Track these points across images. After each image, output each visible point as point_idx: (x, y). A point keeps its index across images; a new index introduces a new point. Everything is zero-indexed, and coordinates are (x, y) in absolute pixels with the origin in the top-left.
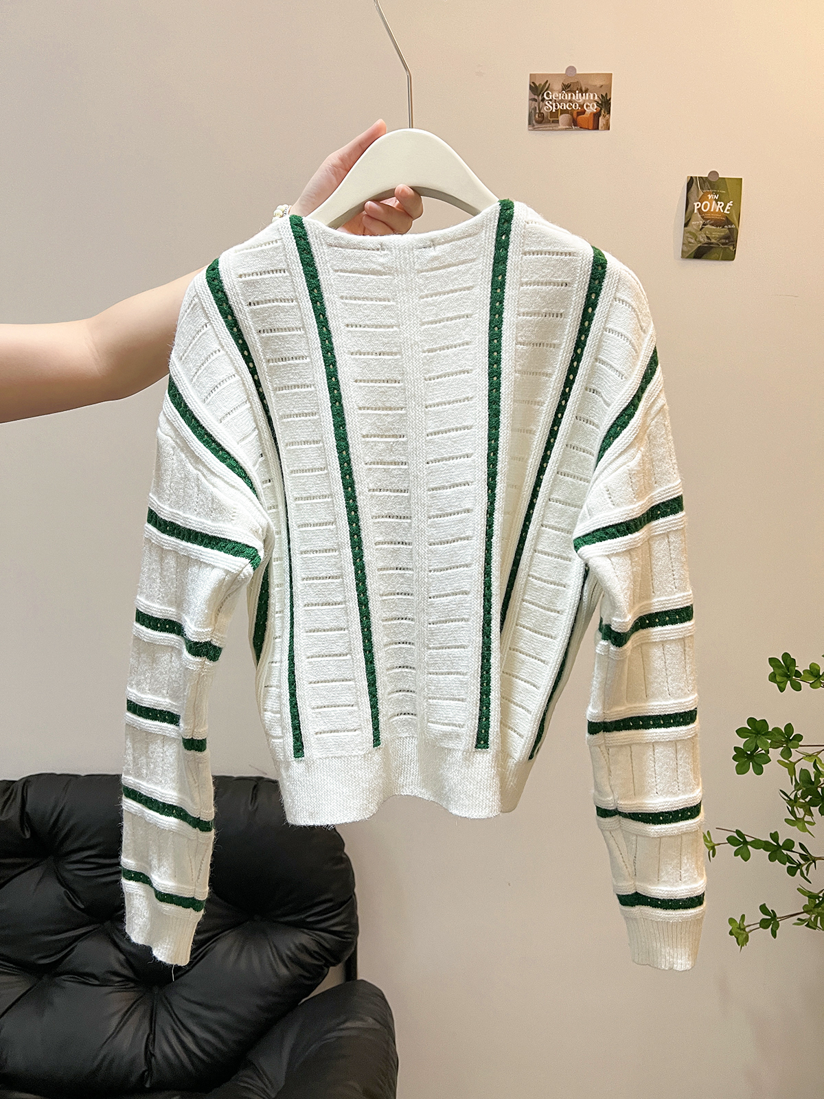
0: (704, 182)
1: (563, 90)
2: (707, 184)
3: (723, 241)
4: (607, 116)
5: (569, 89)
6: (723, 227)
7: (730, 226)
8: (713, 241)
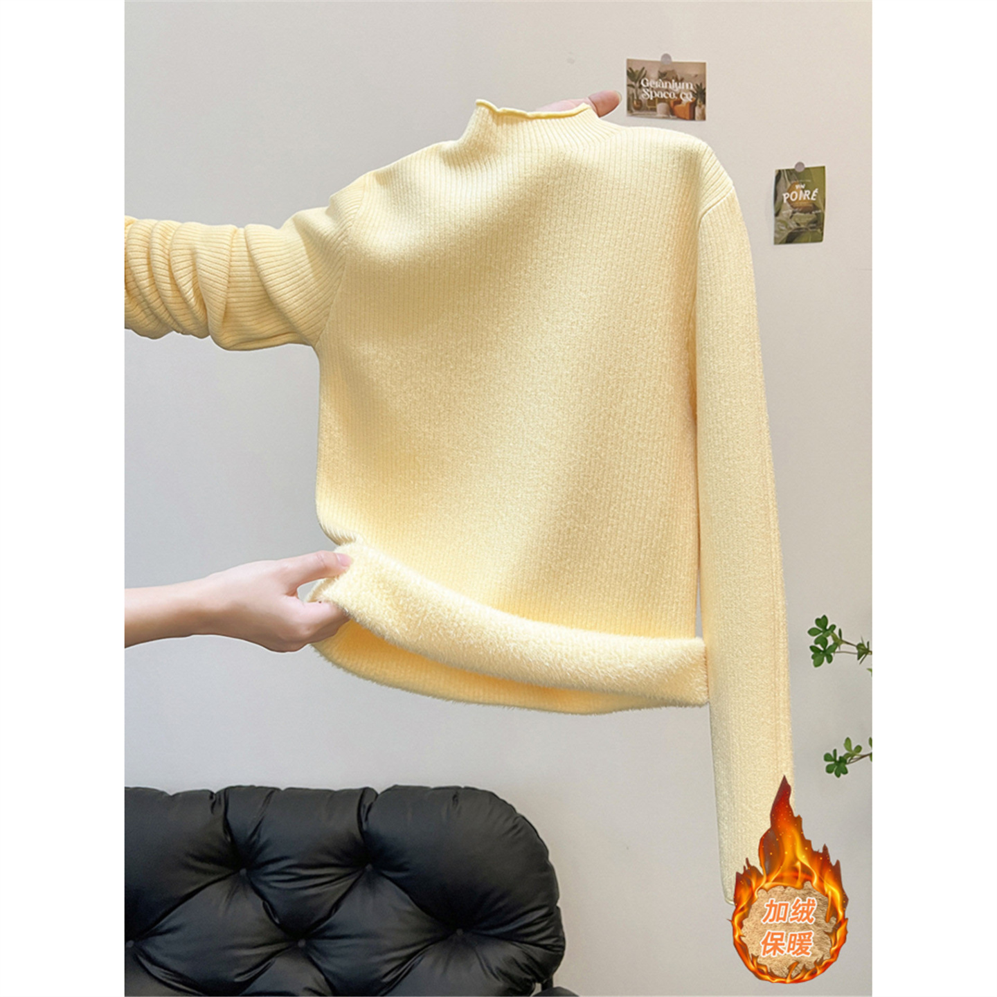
0: (791, 174)
1: (660, 78)
2: (794, 175)
3: (811, 225)
4: (703, 106)
5: (665, 78)
6: (811, 213)
7: (817, 212)
8: (802, 226)
